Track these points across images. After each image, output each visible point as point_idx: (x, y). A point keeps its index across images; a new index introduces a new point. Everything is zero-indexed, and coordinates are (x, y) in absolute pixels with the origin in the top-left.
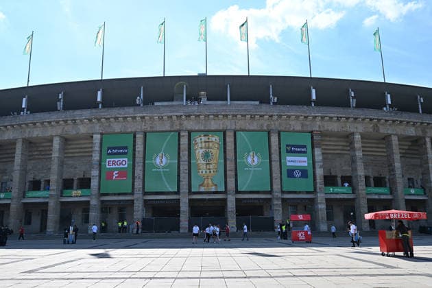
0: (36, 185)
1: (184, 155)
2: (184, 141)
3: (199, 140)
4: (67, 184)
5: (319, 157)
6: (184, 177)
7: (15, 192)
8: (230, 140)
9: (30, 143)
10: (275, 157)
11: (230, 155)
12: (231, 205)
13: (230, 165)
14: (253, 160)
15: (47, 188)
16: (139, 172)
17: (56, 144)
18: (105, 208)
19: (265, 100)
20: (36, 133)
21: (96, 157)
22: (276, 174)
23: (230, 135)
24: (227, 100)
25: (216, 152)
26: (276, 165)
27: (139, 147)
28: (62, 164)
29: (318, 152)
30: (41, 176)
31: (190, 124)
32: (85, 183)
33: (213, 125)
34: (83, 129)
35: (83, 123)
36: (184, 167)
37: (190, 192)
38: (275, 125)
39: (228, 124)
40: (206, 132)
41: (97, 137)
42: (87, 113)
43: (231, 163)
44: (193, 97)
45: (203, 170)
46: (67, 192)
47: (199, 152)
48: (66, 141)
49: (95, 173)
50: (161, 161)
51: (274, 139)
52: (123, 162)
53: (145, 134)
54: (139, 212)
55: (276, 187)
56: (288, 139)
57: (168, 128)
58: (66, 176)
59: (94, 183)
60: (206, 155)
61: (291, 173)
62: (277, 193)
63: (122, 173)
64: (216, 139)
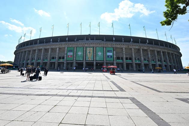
0: (53, 58)
1: (85, 52)
2: (85, 49)
3: (88, 49)
4: (60, 58)
5: (115, 53)
6: (84, 57)
7: (49, 60)
8: (95, 49)
9: (52, 49)
10: (105, 53)
11: (95, 52)
12: (95, 63)
13: (95, 55)
14: (100, 54)
15: (55, 59)
16: (75, 56)
17: (58, 49)
18: (68, 64)
19: (103, 40)
20: (54, 47)
21: (66, 52)
22: (105, 57)
23: (95, 48)
24: (94, 40)
25: (91, 51)
26: (105, 55)
27: (75, 50)
28: (59, 54)
29: (114, 52)
30: (54, 56)
31: (86, 45)
32: (63, 58)
33: (91, 46)
34: (63, 46)
35: (63, 45)
36: (85, 55)
37: (86, 60)
38: (105, 46)
39: (94, 45)
40: (90, 47)
41: (66, 48)
42: (64, 43)
43: (95, 54)
44: (87, 39)
45: (89, 56)
46: (59, 60)
47: (88, 51)
48: (60, 48)
49: (65, 56)
50: (80, 53)
51: (105, 49)
52: (72, 54)
53: (76, 47)
54: (74, 64)
55: (105, 60)
56: (108, 49)
57: (81, 46)
58: (59, 56)
59: (65, 58)
60: (89, 52)
61: (108, 56)
62: (105, 61)
63: (71, 56)
64: (92, 49)
